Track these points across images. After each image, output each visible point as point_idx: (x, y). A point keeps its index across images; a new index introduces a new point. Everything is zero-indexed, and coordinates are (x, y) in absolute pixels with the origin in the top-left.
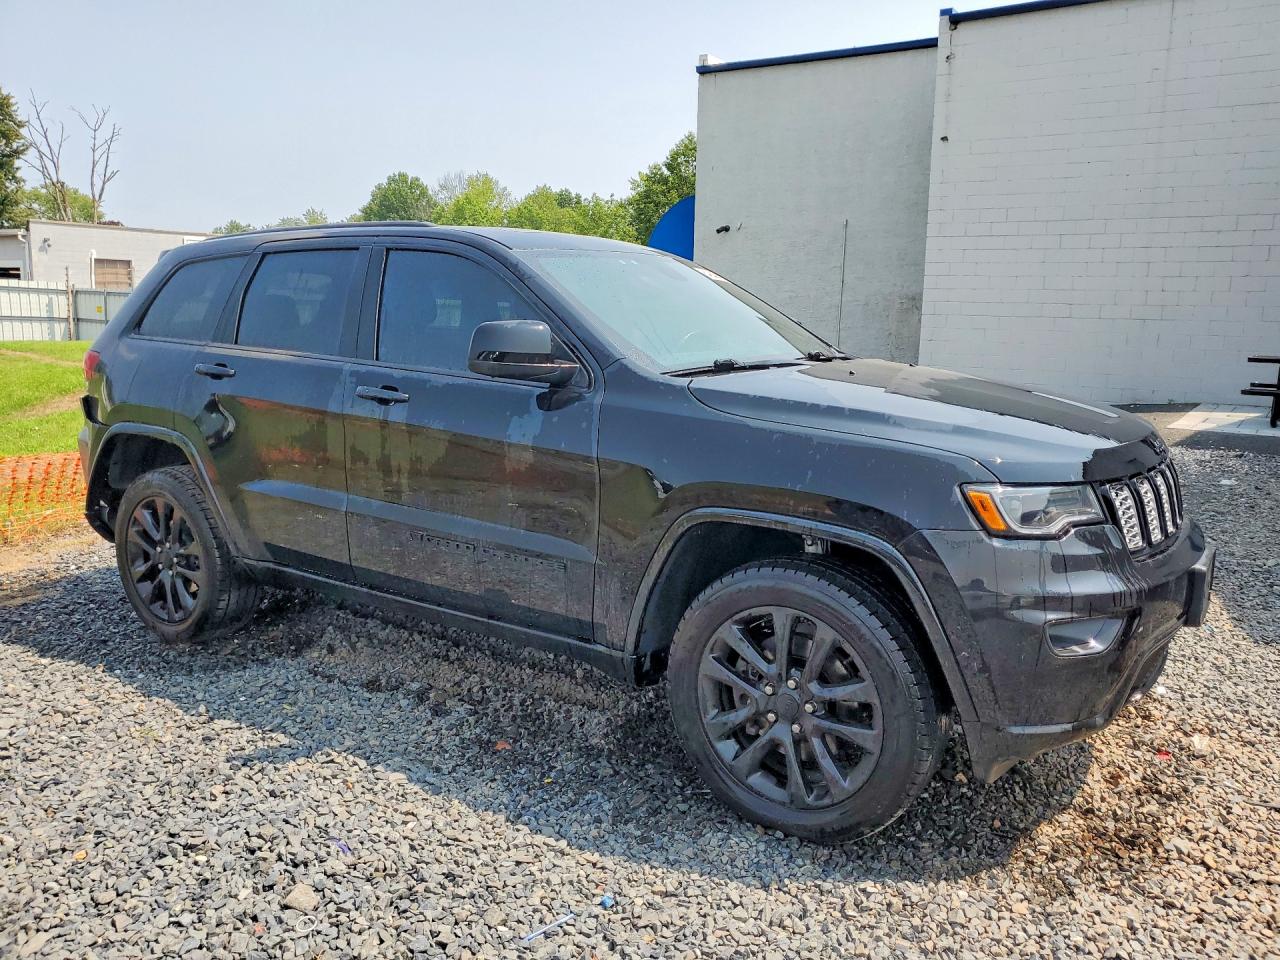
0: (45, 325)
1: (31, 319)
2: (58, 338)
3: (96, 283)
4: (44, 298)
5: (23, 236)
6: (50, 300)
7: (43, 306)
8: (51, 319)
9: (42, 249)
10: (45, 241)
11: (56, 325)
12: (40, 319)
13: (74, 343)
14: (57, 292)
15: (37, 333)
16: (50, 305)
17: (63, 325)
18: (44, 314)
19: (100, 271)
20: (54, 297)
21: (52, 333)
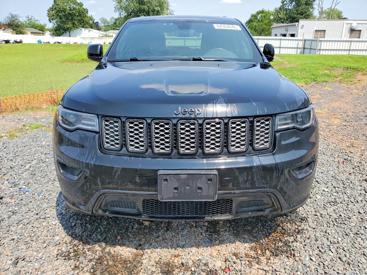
0: (296, 50)
1: (292, 48)
2: (298, 53)
3: (314, 37)
4: (297, 42)
5: (297, 25)
6: (298, 43)
7: (296, 45)
8: (297, 48)
9: (301, 28)
10: (302, 26)
11: (298, 50)
12: (295, 48)
13: (302, 55)
14: (300, 40)
15: (293, 52)
16: (298, 44)
17: (300, 50)
18: (296, 47)
19: (316, 34)
20: (299, 42)
21: (297, 52)
